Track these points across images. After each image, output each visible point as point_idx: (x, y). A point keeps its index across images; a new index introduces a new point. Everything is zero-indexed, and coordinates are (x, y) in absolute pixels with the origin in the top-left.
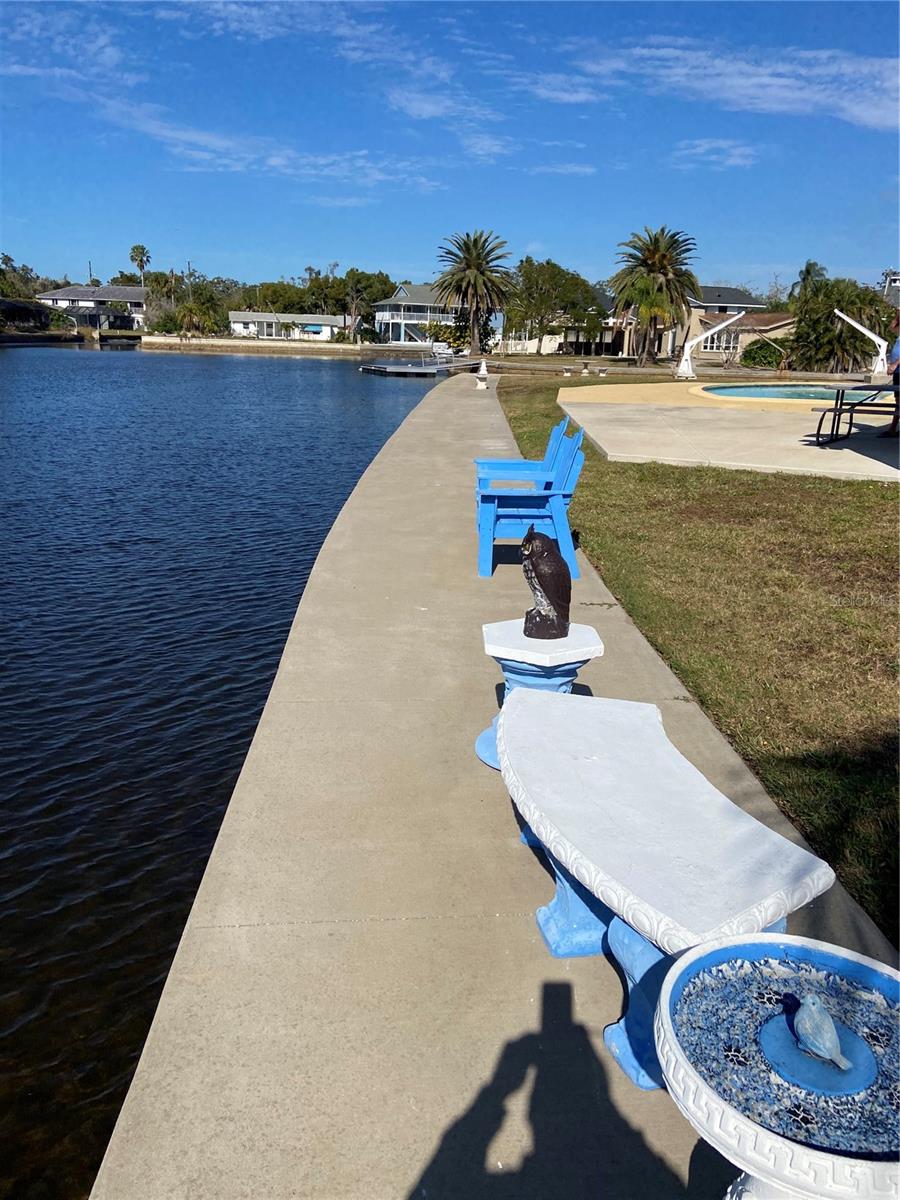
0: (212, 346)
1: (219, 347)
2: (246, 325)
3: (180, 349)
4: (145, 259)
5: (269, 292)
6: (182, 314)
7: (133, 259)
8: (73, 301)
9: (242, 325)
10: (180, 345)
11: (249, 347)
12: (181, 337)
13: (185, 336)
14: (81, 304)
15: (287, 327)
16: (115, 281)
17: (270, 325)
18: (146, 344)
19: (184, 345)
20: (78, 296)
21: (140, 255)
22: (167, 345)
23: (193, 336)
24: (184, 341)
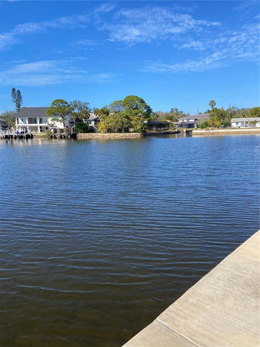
0: (218, 132)
1: (221, 133)
2: (237, 123)
3: (205, 134)
4: (214, 104)
5: (254, 110)
6: (210, 121)
7: (210, 105)
8: (188, 120)
9: (236, 123)
10: (205, 133)
11: (234, 132)
12: (206, 130)
13: (208, 129)
14: (190, 121)
15: (254, 123)
16: (206, 113)
17: (247, 123)
18: (194, 133)
19: (207, 133)
20: (189, 118)
21: (212, 103)
22: (200, 133)
23: (212, 129)
24: (207, 131)
